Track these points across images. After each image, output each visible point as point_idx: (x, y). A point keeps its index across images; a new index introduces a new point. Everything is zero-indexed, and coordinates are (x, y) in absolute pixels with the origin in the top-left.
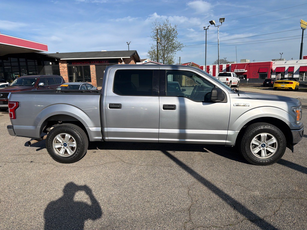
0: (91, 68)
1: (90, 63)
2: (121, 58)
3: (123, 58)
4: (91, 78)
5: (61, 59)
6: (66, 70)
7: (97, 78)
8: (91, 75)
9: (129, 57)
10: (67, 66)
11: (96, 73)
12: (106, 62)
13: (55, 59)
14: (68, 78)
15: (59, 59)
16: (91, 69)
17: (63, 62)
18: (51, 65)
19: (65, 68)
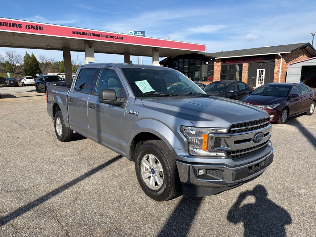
0: (243, 66)
1: (243, 61)
2: (278, 54)
3: (281, 54)
4: (242, 77)
5: (215, 58)
6: (219, 69)
7: (248, 77)
8: (243, 74)
9: (290, 52)
10: (221, 65)
11: (248, 72)
12: (260, 59)
13: (210, 58)
14: (220, 78)
15: (214, 59)
16: (243, 68)
17: (218, 61)
18: (207, 64)
19: (218, 67)
